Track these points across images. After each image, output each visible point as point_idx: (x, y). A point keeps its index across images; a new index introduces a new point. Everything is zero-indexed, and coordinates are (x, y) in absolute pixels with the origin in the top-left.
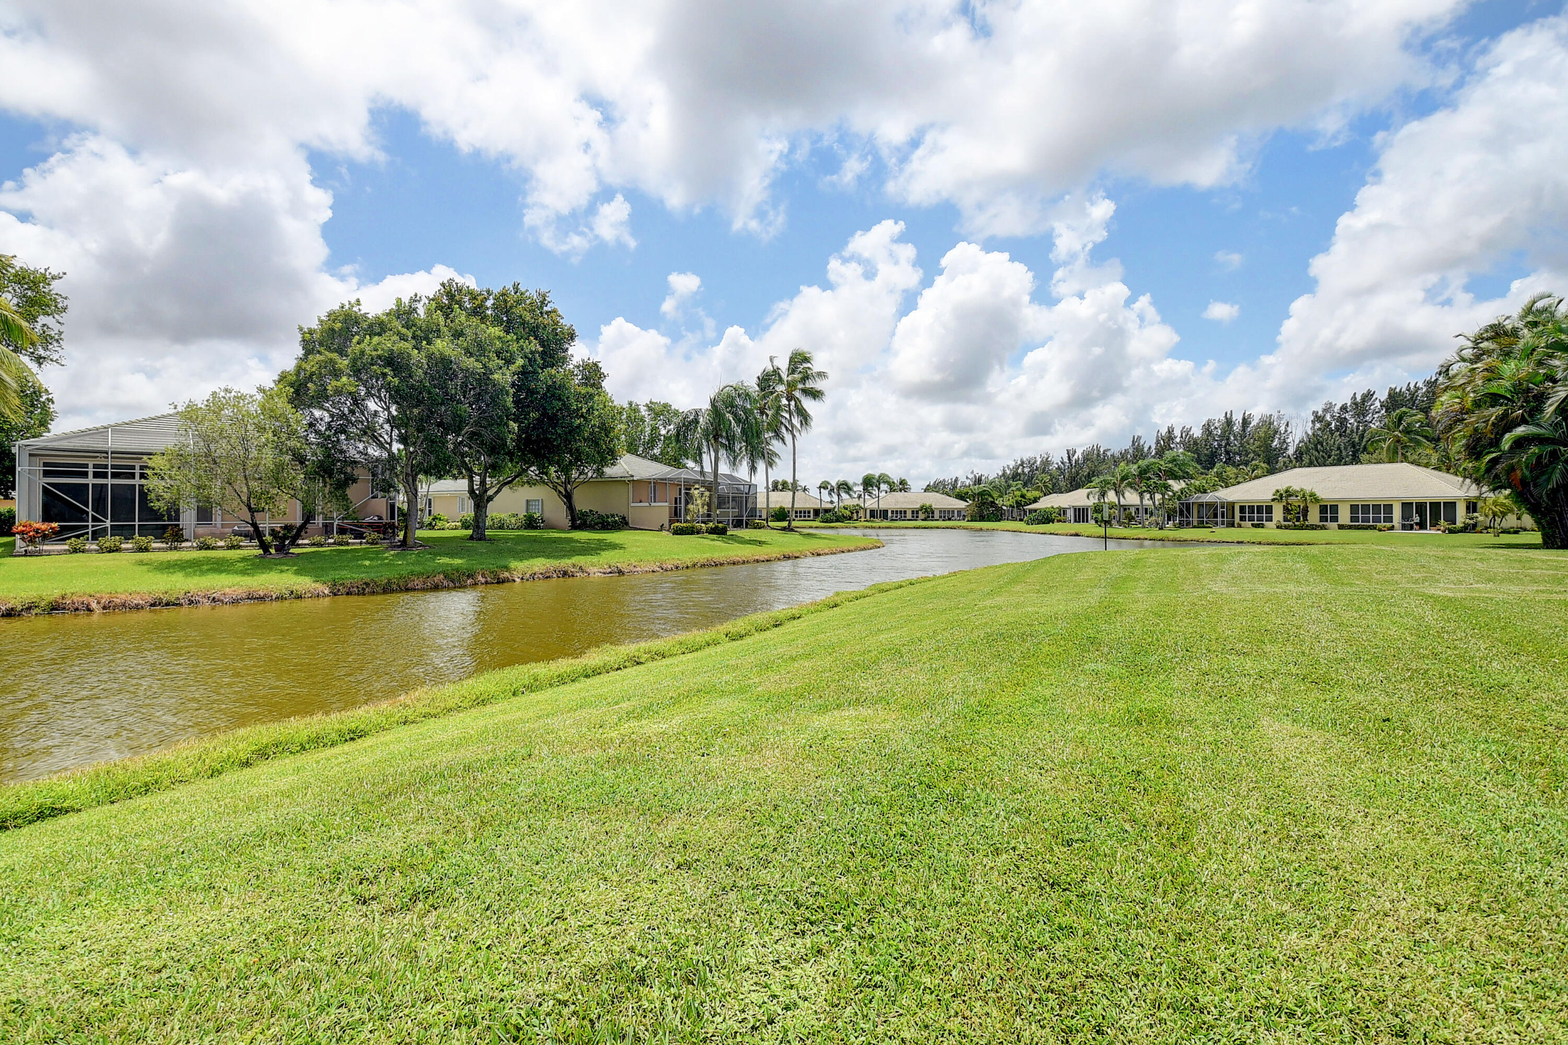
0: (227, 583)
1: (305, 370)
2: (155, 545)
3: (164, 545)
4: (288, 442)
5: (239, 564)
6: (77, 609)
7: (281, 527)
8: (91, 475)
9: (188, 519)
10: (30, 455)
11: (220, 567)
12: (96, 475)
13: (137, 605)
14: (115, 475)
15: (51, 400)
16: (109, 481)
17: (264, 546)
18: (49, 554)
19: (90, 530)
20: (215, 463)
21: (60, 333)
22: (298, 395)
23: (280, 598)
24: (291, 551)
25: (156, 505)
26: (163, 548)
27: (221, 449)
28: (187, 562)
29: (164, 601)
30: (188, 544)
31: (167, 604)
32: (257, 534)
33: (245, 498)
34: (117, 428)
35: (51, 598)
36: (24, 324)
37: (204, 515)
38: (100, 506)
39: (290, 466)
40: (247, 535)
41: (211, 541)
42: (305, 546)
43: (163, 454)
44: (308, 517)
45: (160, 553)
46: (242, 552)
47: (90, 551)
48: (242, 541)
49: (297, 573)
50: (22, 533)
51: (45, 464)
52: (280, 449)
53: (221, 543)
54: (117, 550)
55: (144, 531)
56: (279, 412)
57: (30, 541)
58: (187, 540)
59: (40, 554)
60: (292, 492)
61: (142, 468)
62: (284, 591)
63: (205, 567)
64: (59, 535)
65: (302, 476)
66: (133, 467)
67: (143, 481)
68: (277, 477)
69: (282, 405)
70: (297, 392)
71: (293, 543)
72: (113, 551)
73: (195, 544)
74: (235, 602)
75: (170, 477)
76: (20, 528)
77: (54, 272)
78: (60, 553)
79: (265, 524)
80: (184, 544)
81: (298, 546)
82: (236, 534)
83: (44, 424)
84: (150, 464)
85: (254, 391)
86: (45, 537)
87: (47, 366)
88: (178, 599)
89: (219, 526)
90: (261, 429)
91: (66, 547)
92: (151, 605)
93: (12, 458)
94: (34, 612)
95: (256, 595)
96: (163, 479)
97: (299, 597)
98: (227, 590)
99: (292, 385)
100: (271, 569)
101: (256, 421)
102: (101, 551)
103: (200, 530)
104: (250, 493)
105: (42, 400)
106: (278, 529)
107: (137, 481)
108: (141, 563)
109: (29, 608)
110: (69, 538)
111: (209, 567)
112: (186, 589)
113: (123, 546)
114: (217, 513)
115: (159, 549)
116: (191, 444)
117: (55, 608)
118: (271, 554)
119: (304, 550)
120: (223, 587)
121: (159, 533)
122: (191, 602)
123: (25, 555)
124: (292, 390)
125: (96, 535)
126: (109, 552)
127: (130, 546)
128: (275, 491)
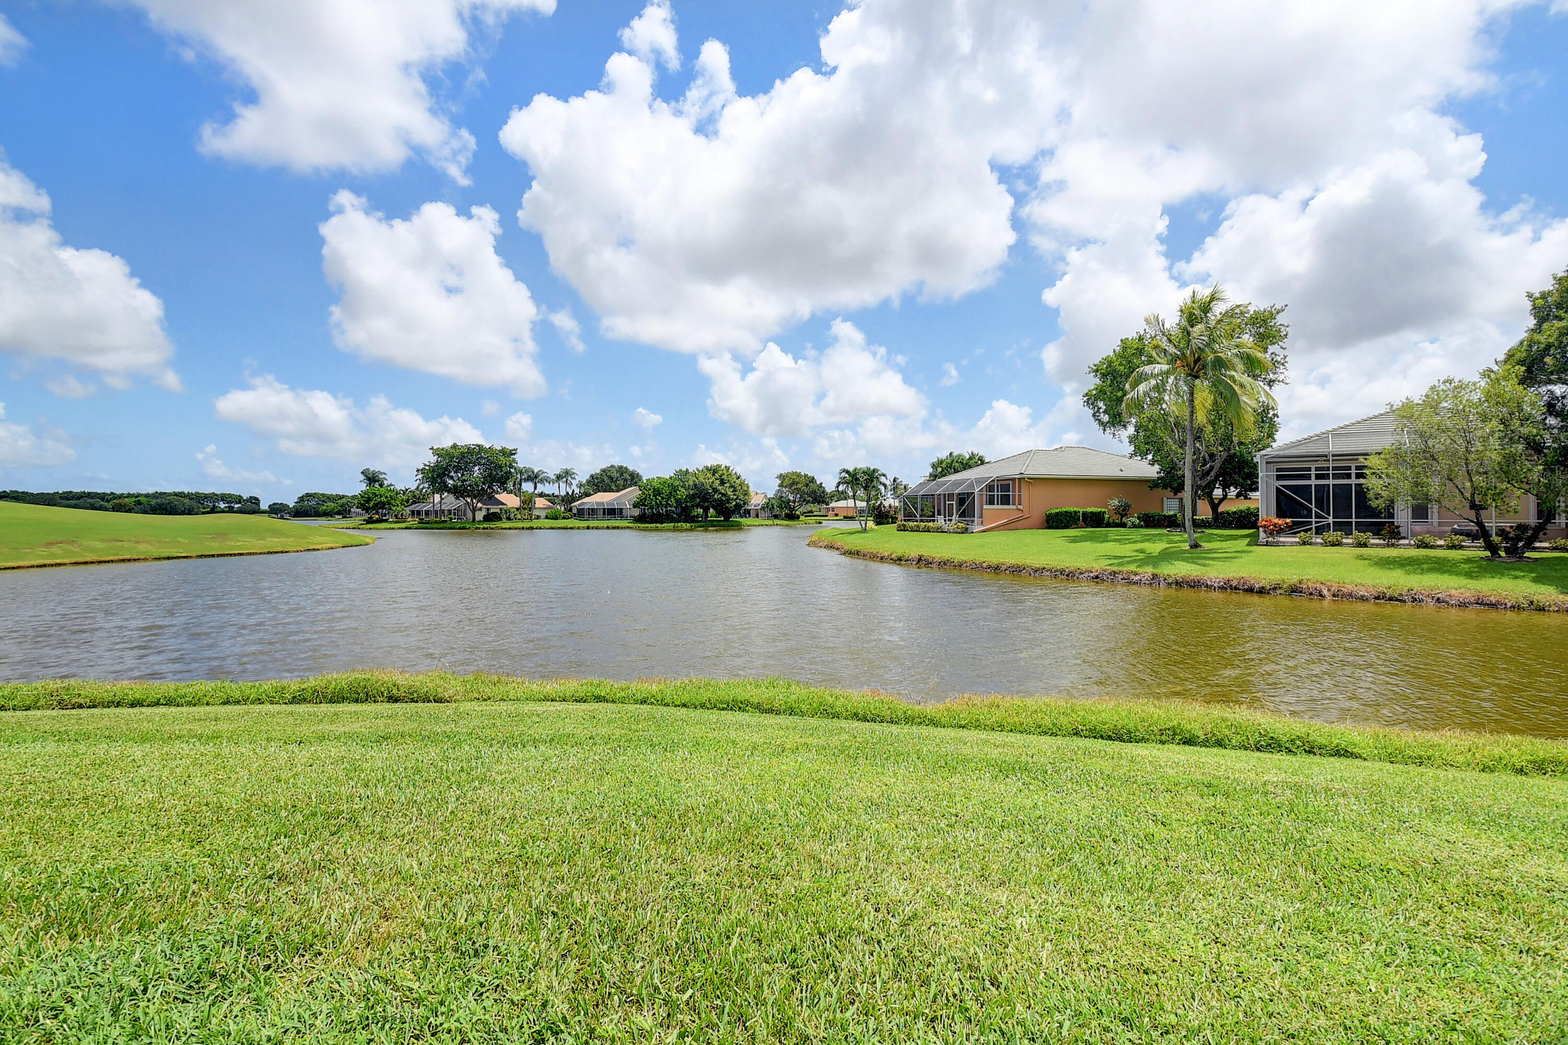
0: (1452, 584)
1: (1539, 343)
2: (1372, 541)
3: (1382, 542)
4: (1521, 429)
5: (1462, 565)
6: (1311, 594)
7: (1512, 527)
8: (1313, 477)
9: (1402, 517)
10: (1267, 463)
11: (1441, 566)
12: (1318, 477)
13: (1362, 596)
14: (1336, 476)
15: (1276, 415)
16: (1331, 482)
17: (1492, 548)
18: (1284, 544)
19: (1314, 526)
20: (1434, 459)
21: (1285, 357)
22: (1531, 372)
23: (1517, 608)
24: (1526, 555)
25: (1374, 504)
26: (1380, 545)
27: (1438, 444)
28: (1406, 559)
29: (1387, 596)
30: (1406, 542)
31: (1391, 599)
32: (1482, 533)
33: (1468, 495)
34: (1336, 433)
35: (1292, 582)
36: (1259, 355)
37: (1420, 512)
38: (1321, 504)
39: (1524, 457)
40: (1468, 534)
41: (1429, 539)
42: (1543, 550)
43: (1380, 454)
44: (1546, 514)
45: (1378, 549)
46: (1465, 552)
47: (1316, 544)
48: (1464, 541)
49: (1536, 580)
50: (1264, 526)
51: (1278, 470)
52: (1509, 437)
53: (1441, 542)
54: (1338, 545)
55: (1361, 527)
56: (1508, 396)
57: (1270, 534)
58: (1404, 538)
59: (1277, 544)
60: (1527, 487)
61: (1357, 468)
62: (1521, 600)
63: (1425, 566)
64: (1292, 529)
65: (1541, 467)
66: (1349, 468)
67: (1362, 481)
68: (1507, 470)
69: (1511, 387)
70: (1529, 370)
71: (1529, 546)
72: (1336, 545)
73: (1412, 542)
74: (1463, 605)
75: (1387, 476)
76: (1264, 523)
77: (1278, 307)
78: (1292, 544)
79: (1492, 523)
80: (1401, 542)
81: (1535, 549)
82: (1457, 533)
83: (1271, 435)
84: (1367, 463)
85: (1476, 378)
86: (1280, 531)
87: (1277, 387)
88: (1401, 595)
89: (1436, 524)
90: (1485, 418)
91: (1297, 540)
92: (1377, 598)
93: (1255, 466)
94: (1278, 591)
95: (1486, 600)
96: (1380, 477)
97: (1542, 609)
98: (1453, 592)
99: (1521, 362)
100: (1503, 575)
101: (1479, 410)
102: (1326, 544)
103: (1418, 528)
104: (1474, 488)
105: (1270, 415)
106: (1508, 529)
107: (1353, 481)
108: (1361, 557)
109: (1275, 589)
110: (1299, 532)
111: (1430, 566)
112: (1409, 586)
113: (1344, 541)
114: (1434, 509)
115: (1377, 545)
116: (1408, 441)
117: (1294, 590)
118: (1500, 556)
119: (1544, 555)
120: (1448, 588)
121: (1377, 530)
122: (1414, 600)
123: (1267, 545)
124: (1523, 368)
125: (1319, 531)
126: (1333, 545)
127: (1350, 541)
128: (1505, 485)
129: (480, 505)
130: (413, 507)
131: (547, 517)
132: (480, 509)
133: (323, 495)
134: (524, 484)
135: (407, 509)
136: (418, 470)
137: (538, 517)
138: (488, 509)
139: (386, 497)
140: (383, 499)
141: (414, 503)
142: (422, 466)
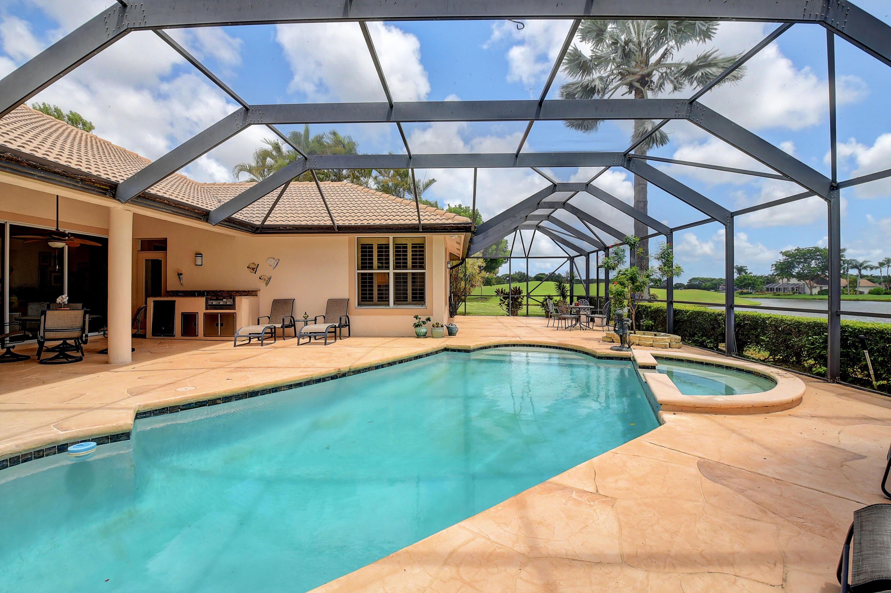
129: (815, 285)
130: (767, 286)
131: (870, 293)
132: (815, 287)
133: (702, 278)
134: (850, 270)
135: (764, 287)
136: (773, 265)
137: (861, 293)
138: (821, 287)
139: (751, 280)
140: (750, 281)
141: (768, 283)
142: (775, 263)
